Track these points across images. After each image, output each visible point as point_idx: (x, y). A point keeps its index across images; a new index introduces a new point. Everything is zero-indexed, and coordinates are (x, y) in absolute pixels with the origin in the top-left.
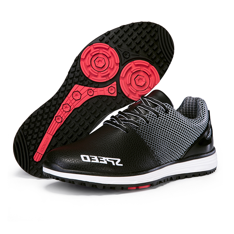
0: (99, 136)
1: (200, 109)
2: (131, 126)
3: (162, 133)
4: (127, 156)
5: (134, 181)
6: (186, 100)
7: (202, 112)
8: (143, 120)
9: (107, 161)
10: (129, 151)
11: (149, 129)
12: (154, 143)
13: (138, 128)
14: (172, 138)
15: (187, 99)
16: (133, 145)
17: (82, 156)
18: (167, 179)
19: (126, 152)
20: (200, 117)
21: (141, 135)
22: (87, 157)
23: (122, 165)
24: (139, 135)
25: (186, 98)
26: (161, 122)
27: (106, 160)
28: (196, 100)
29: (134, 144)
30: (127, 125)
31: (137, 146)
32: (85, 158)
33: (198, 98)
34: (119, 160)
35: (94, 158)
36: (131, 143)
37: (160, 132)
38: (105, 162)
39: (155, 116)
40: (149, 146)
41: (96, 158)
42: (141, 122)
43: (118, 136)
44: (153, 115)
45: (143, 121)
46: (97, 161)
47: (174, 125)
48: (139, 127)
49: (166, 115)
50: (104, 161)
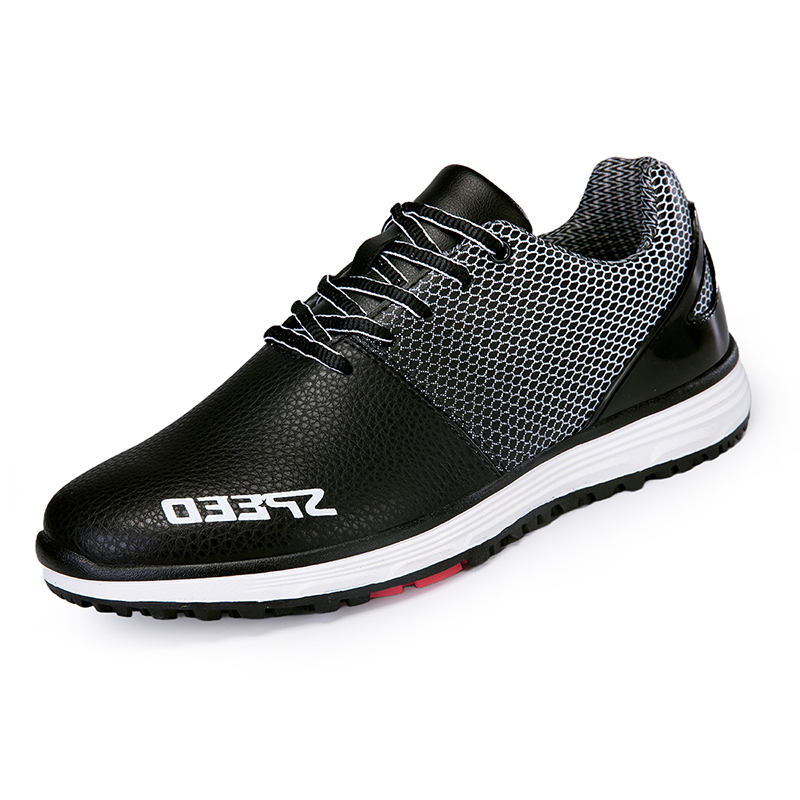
0: (241, 402)
1: (652, 210)
2: (359, 344)
3: (494, 346)
4: (352, 471)
5: (390, 564)
6: (598, 173)
7: (659, 222)
8: (408, 308)
9: (268, 507)
10: (358, 449)
11: (437, 340)
12: (460, 395)
13: (390, 345)
14: (538, 357)
15: (602, 170)
16: (373, 419)
17: (168, 505)
18: (539, 517)
19: (344, 455)
20: (655, 244)
21: (405, 372)
22: (188, 503)
23: (332, 512)
24: (398, 373)
25: (600, 165)
26: (483, 303)
27: (264, 504)
28: (637, 171)
29: (380, 415)
30: (346, 342)
31: (390, 421)
32: (181, 511)
33: (646, 161)
34: (318, 494)
35: (216, 502)
36: (366, 411)
37: (485, 343)
38: (263, 515)
39: (456, 285)
40: (440, 409)
41: (222, 502)
42: (398, 321)
43: (312, 390)
44: (446, 282)
45: (409, 314)
46: (229, 515)
47: (538, 303)
48: (394, 339)
49: (499, 269)
50: (258, 509)
